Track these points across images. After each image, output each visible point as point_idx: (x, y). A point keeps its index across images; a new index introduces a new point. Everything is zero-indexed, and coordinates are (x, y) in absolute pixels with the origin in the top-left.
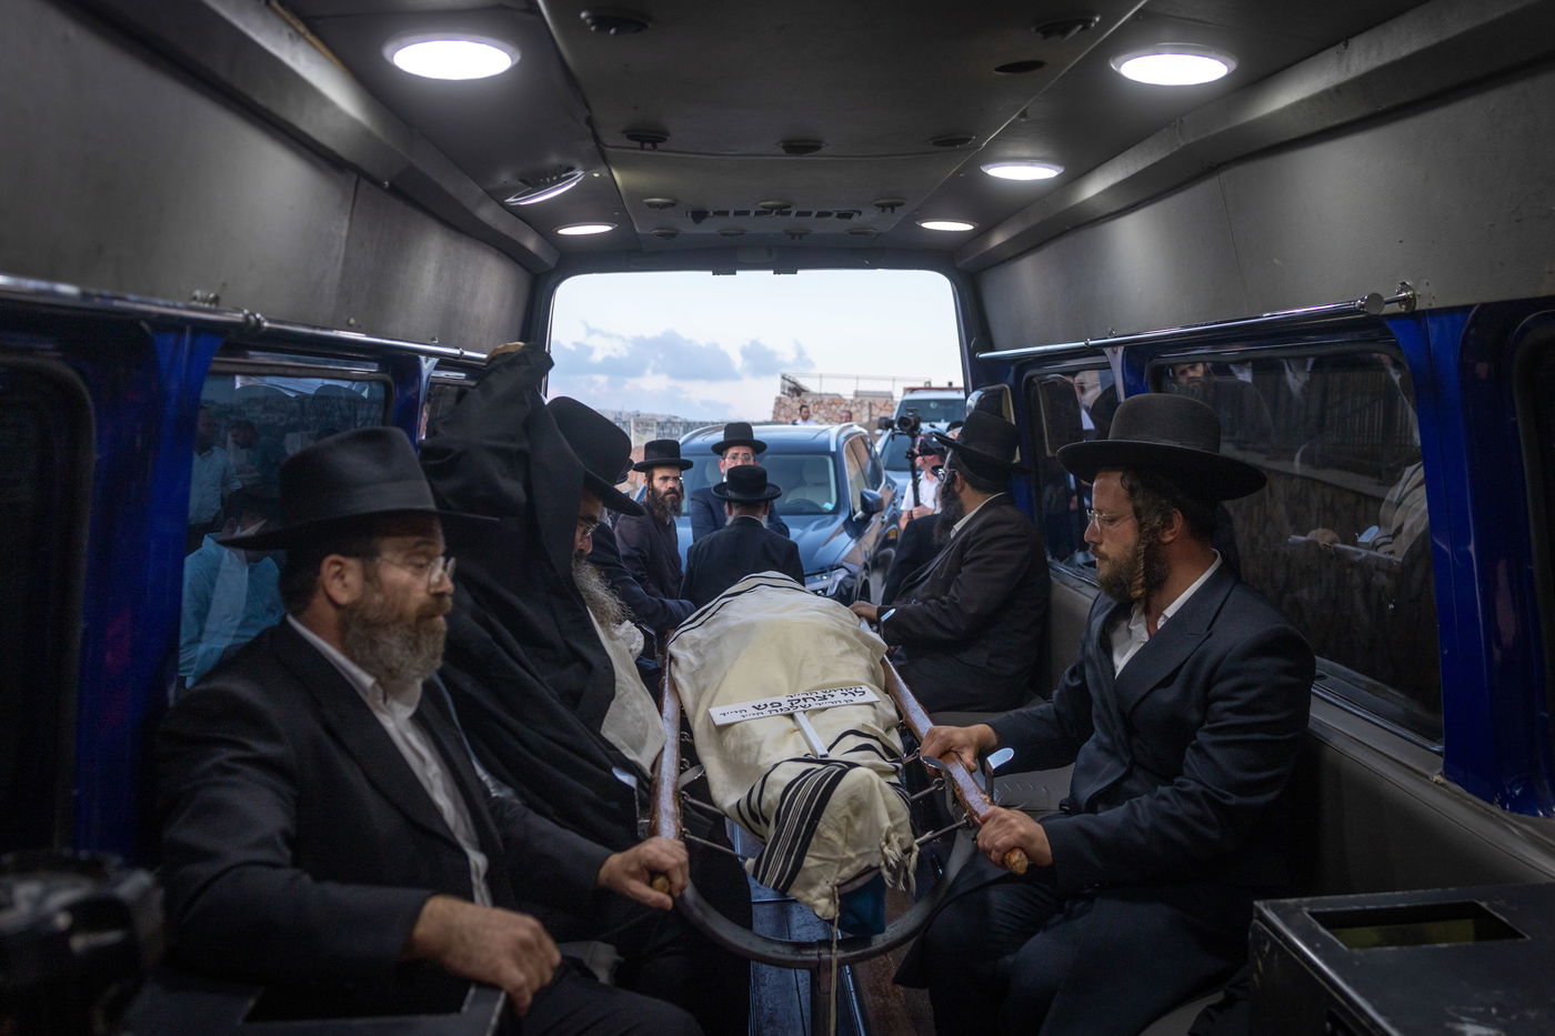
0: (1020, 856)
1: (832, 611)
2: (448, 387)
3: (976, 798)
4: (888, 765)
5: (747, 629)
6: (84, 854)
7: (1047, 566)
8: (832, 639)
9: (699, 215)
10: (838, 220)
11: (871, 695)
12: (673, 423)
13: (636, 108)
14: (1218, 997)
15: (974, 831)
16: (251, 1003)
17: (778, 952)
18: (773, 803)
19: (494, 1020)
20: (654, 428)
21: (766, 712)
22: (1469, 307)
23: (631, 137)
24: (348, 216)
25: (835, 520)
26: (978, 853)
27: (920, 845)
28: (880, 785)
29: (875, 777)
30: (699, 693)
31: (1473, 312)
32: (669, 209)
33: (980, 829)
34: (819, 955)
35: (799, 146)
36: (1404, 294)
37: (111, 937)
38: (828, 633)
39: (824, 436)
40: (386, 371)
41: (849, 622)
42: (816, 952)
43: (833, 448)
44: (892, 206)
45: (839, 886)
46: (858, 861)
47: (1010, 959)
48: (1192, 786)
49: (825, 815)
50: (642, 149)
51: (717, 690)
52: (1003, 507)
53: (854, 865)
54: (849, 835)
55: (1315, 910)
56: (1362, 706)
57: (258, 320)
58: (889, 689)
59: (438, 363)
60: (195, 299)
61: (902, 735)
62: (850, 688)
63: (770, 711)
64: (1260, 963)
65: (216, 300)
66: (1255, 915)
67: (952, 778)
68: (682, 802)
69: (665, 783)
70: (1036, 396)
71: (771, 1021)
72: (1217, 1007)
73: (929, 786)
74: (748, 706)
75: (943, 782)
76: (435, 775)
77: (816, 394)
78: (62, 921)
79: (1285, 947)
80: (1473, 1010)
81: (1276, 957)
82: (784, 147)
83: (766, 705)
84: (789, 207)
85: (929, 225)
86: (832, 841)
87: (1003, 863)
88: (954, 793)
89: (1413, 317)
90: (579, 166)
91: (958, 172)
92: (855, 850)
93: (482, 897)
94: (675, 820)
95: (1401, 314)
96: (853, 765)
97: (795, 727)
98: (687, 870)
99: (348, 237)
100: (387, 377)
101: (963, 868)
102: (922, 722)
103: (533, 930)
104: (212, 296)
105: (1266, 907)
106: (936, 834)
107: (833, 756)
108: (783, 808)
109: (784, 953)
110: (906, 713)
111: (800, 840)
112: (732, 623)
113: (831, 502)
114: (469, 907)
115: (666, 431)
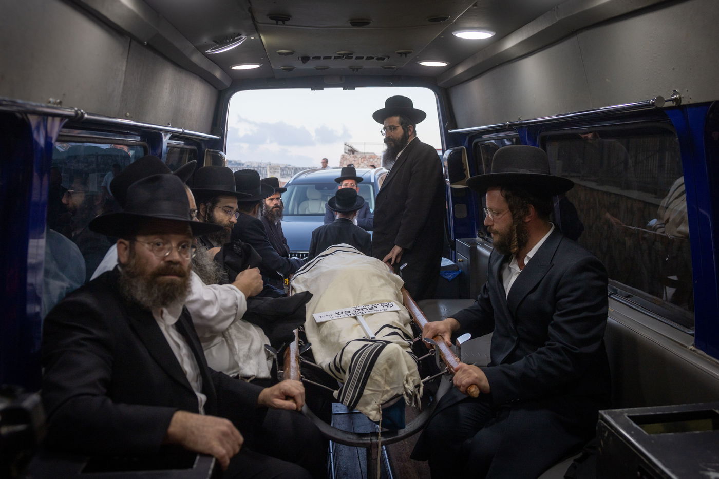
2: (175, 149)
3: (451, 359)
4: (406, 342)
5: (332, 274)
6: (4, 386)
8: (376, 278)
9: (305, 59)
10: (377, 61)
11: (397, 306)
12: (289, 168)
13: (275, 2)
15: (451, 376)
16: (85, 464)
17: (350, 439)
18: (347, 362)
19: (210, 472)
20: (279, 171)
21: (342, 316)
22: (710, 103)
23: (271, 18)
24: (126, 59)
26: (453, 387)
27: (424, 383)
28: (402, 352)
29: (400, 348)
31: (712, 105)
32: (290, 56)
33: (454, 374)
34: (371, 440)
35: (359, 23)
36: (675, 97)
37: (20, 427)
38: (374, 275)
39: (367, 175)
40: (144, 141)
42: (370, 438)
43: (373, 181)
44: (406, 54)
45: (382, 404)
46: (392, 392)
47: (469, 441)
49: (375, 368)
50: (277, 24)
51: (317, 304)
53: (389, 394)
54: (387, 378)
55: (630, 415)
56: (651, 311)
57: (82, 113)
58: (405, 304)
59: (171, 137)
60: (50, 102)
61: (412, 327)
62: (385, 304)
63: (345, 315)
64: (602, 443)
65: (60, 103)
66: (600, 417)
67: (439, 349)
68: (300, 362)
70: (479, 152)
72: (579, 461)
73: (428, 353)
74: (333, 313)
75: (435, 351)
77: (362, 153)
79: (616, 434)
80: (714, 464)
81: (611, 439)
82: (351, 23)
83: (342, 312)
84: (352, 54)
85: (424, 63)
86: (379, 382)
87: (466, 392)
88: (440, 357)
89: (680, 108)
90: (244, 33)
91: (440, 35)
92: (390, 386)
93: (202, 412)
94: (297, 371)
95: (673, 106)
96: (388, 343)
97: (358, 324)
99: (126, 71)
100: (145, 144)
102: (423, 320)
104: (58, 101)
105: (605, 413)
106: (432, 377)
107: (378, 338)
108: (353, 364)
109: (353, 439)
110: (414, 316)
111: (361, 381)
112: (324, 270)
114: (196, 416)
115: (285, 172)
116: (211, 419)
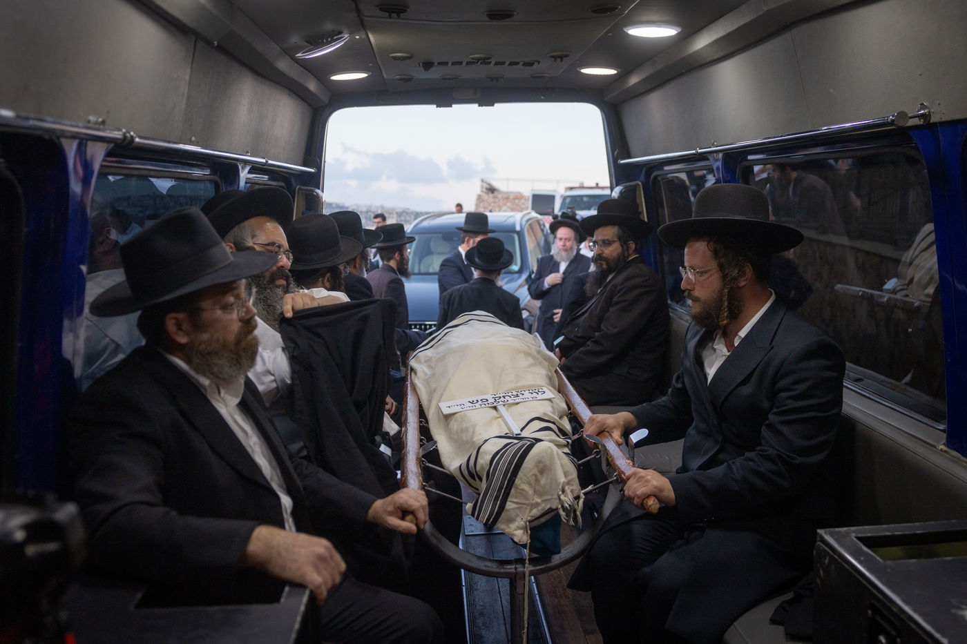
0: (654, 501)
1: (521, 337)
3: (622, 462)
4: (562, 441)
5: (464, 349)
6: (31, 493)
7: (668, 306)
8: (521, 356)
9: (428, 65)
10: (523, 67)
11: (550, 393)
12: (407, 213)
14: (789, 596)
15: (621, 485)
16: (139, 596)
17: (488, 567)
18: (484, 465)
19: (302, 608)
21: (477, 405)
23: (381, 9)
24: (190, 66)
25: (520, 277)
26: (625, 500)
27: (585, 494)
28: (557, 453)
29: (554, 448)
30: (432, 393)
32: (407, 61)
33: (626, 483)
34: (516, 568)
35: (498, 15)
36: (922, 112)
37: (52, 547)
38: (519, 352)
39: (511, 221)
40: (215, 174)
41: (533, 345)
42: (514, 567)
43: (518, 228)
44: (561, 57)
45: (530, 522)
46: (543, 505)
47: (647, 570)
48: (771, 451)
49: (520, 474)
50: (390, 18)
51: (444, 390)
52: (639, 265)
53: (540, 508)
54: (536, 487)
55: (859, 535)
56: (888, 399)
57: (132, 137)
59: (250, 169)
60: (89, 121)
61: (570, 421)
62: (535, 390)
63: (481, 405)
64: (821, 572)
65: (103, 123)
66: (818, 539)
67: (606, 449)
68: (423, 465)
69: (411, 453)
70: (660, 189)
71: (482, 614)
72: (789, 602)
73: (591, 454)
74: (465, 401)
75: (600, 451)
76: (254, 444)
77: (504, 192)
78: (19, 535)
79: (839, 560)
81: (833, 566)
82: (488, 15)
83: (478, 401)
84: (490, 58)
85: (586, 71)
86: (527, 492)
87: (642, 506)
88: (607, 459)
89: (928, 127)
90: (345, 31)
91: (608, 32)
92: (540, 498)
93: (290, 527)
94: (418, 477)
95: (920, 125)
96: (538, 441)
97: (498, 416)
98: (427, 510)
99: (190, 80)
100: (216, 178)
101: (613, 510)
102: (584, 412)
103: (326, 548)
104: (100, 120)
105: (826, 533)
106: (595, 487)
107: (524, 434)
108: (492, 469)
109: (492, 567)
110: (573, 406)
111: (503, 491)
112: (453, 345)
113: (516, 264)
114: (282, 533)
115: (403, 218)
116: (304, 538)
